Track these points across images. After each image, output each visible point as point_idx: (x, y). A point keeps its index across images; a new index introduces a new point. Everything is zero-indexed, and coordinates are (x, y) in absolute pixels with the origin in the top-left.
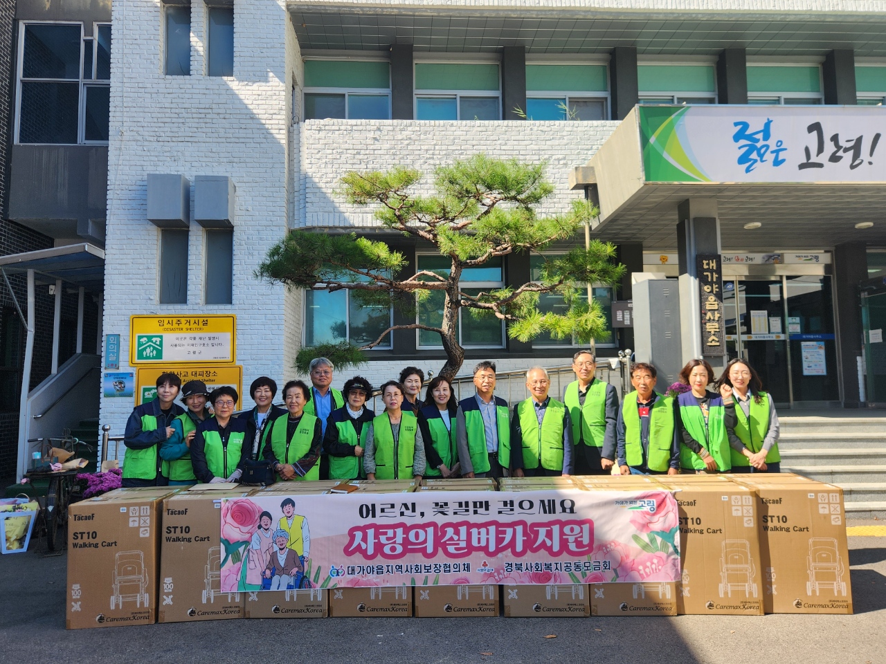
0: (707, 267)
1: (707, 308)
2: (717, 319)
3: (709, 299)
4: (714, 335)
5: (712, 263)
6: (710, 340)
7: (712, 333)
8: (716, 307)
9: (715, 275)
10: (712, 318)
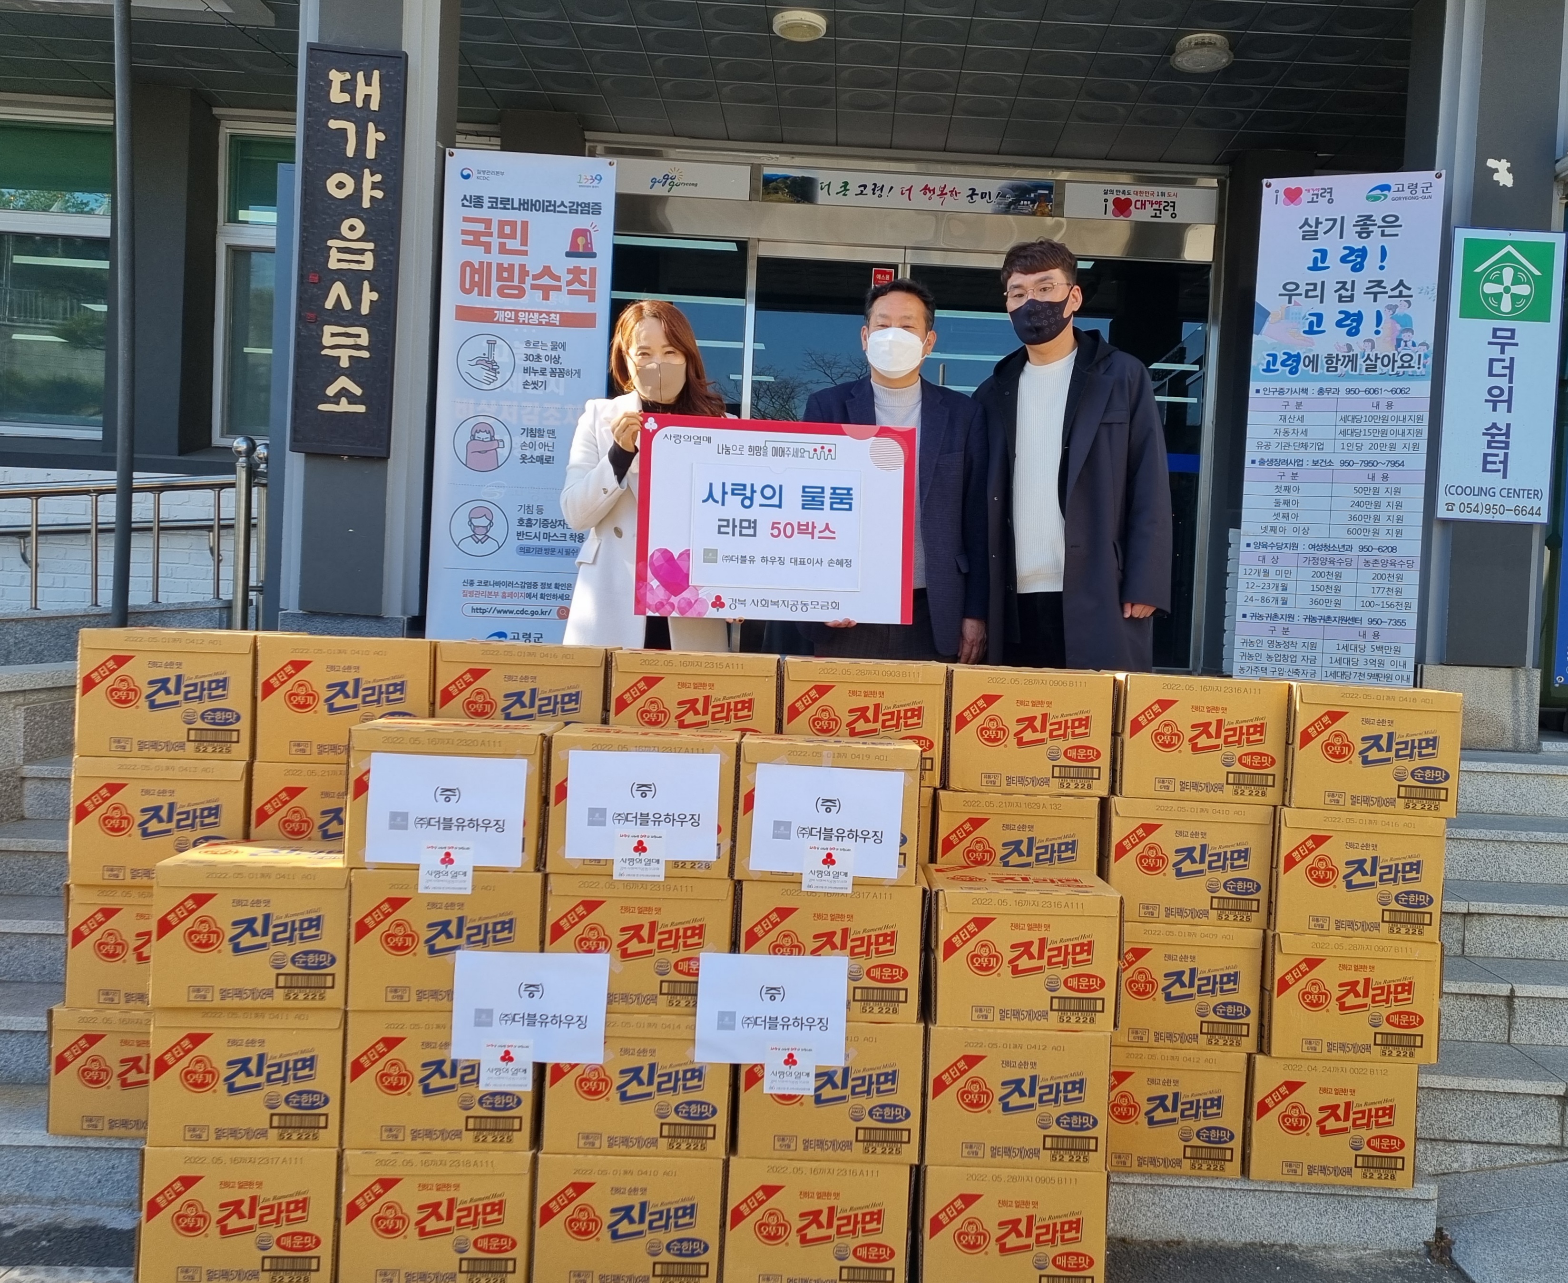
0: (346, 97)
1: (333, 265)
2: (365, 310)
3: (344, 230)
4: (350, 373)
5: (368, 83)
6: (331, 391)
7: (344, 363)
8: (368, 263)
9: (374, 136)
10: (347, 305)
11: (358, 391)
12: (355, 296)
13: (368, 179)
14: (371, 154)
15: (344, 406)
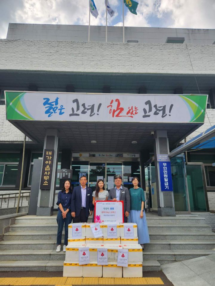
0: (48, 154)
1: (46, 170)
2: (49, 174)
3: (47, 167)
4: (47, 181)
5: (50, 152)
6: (44, 183)
7: (46, 180)
8: (49, 170)
9: (51, 157)
10: (47, 174)
11: (47, 183)
12: (48, 173)
13: (50, 161)
14: (50, 159)
15: (46, 184)
